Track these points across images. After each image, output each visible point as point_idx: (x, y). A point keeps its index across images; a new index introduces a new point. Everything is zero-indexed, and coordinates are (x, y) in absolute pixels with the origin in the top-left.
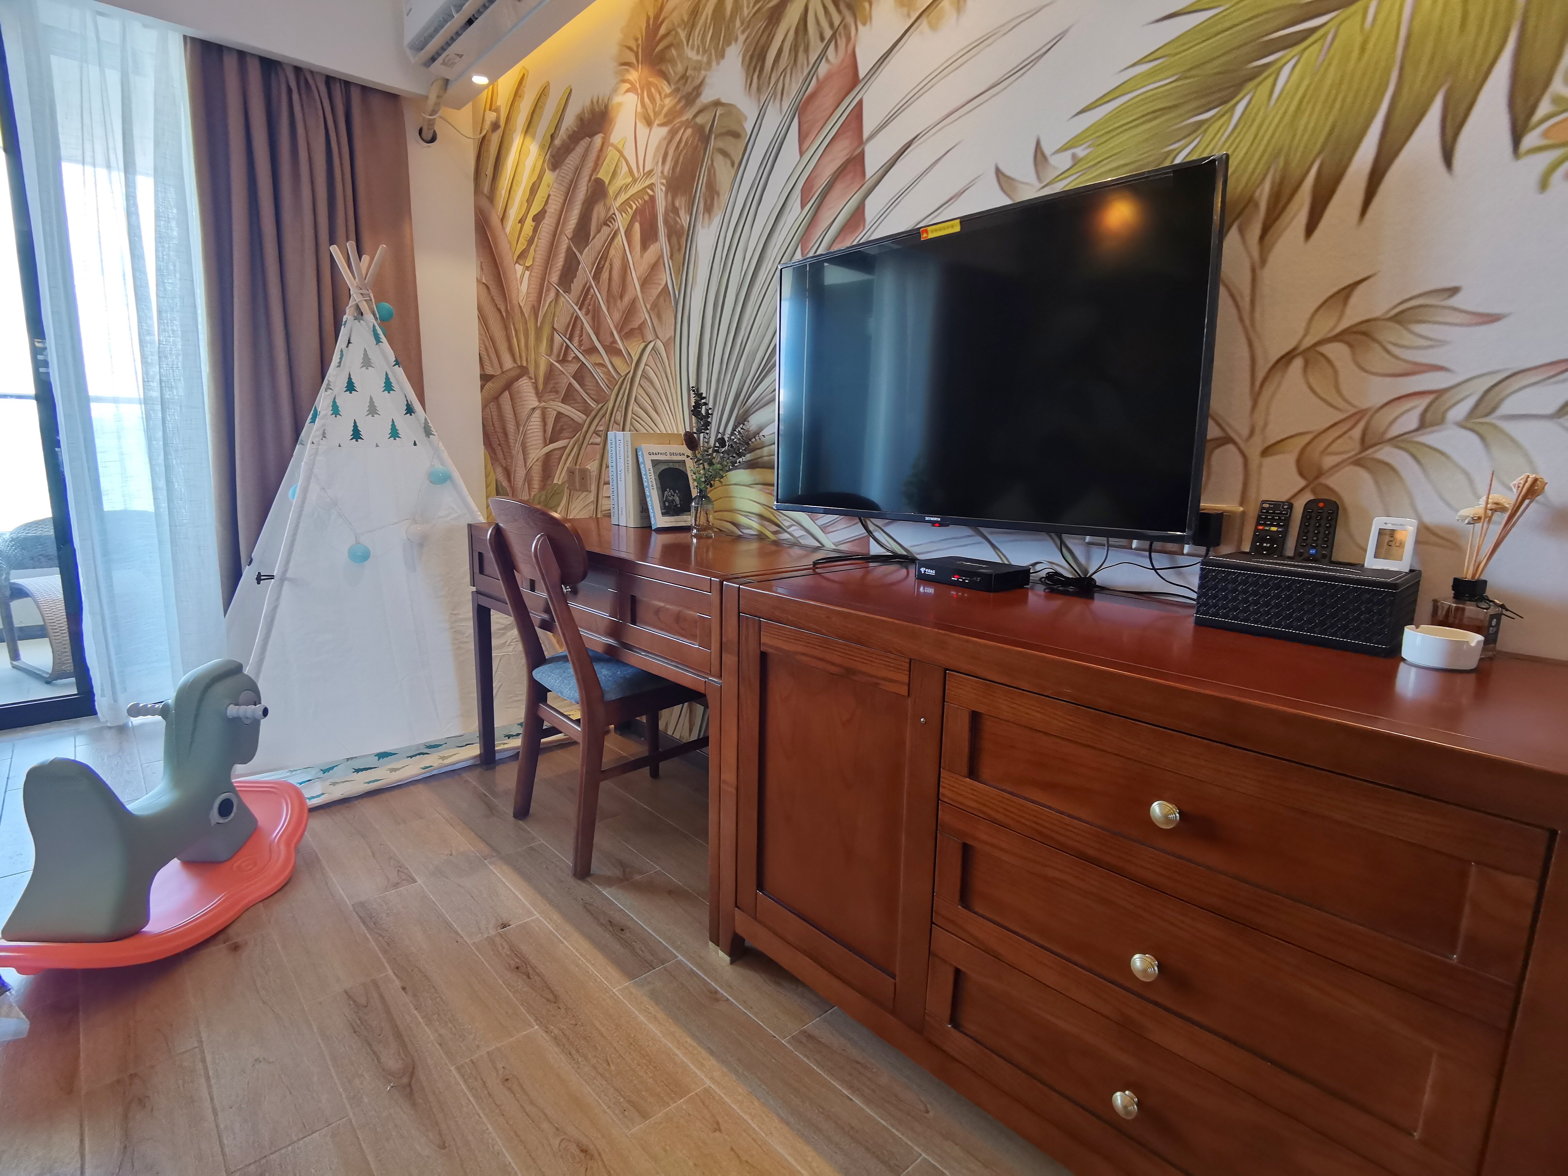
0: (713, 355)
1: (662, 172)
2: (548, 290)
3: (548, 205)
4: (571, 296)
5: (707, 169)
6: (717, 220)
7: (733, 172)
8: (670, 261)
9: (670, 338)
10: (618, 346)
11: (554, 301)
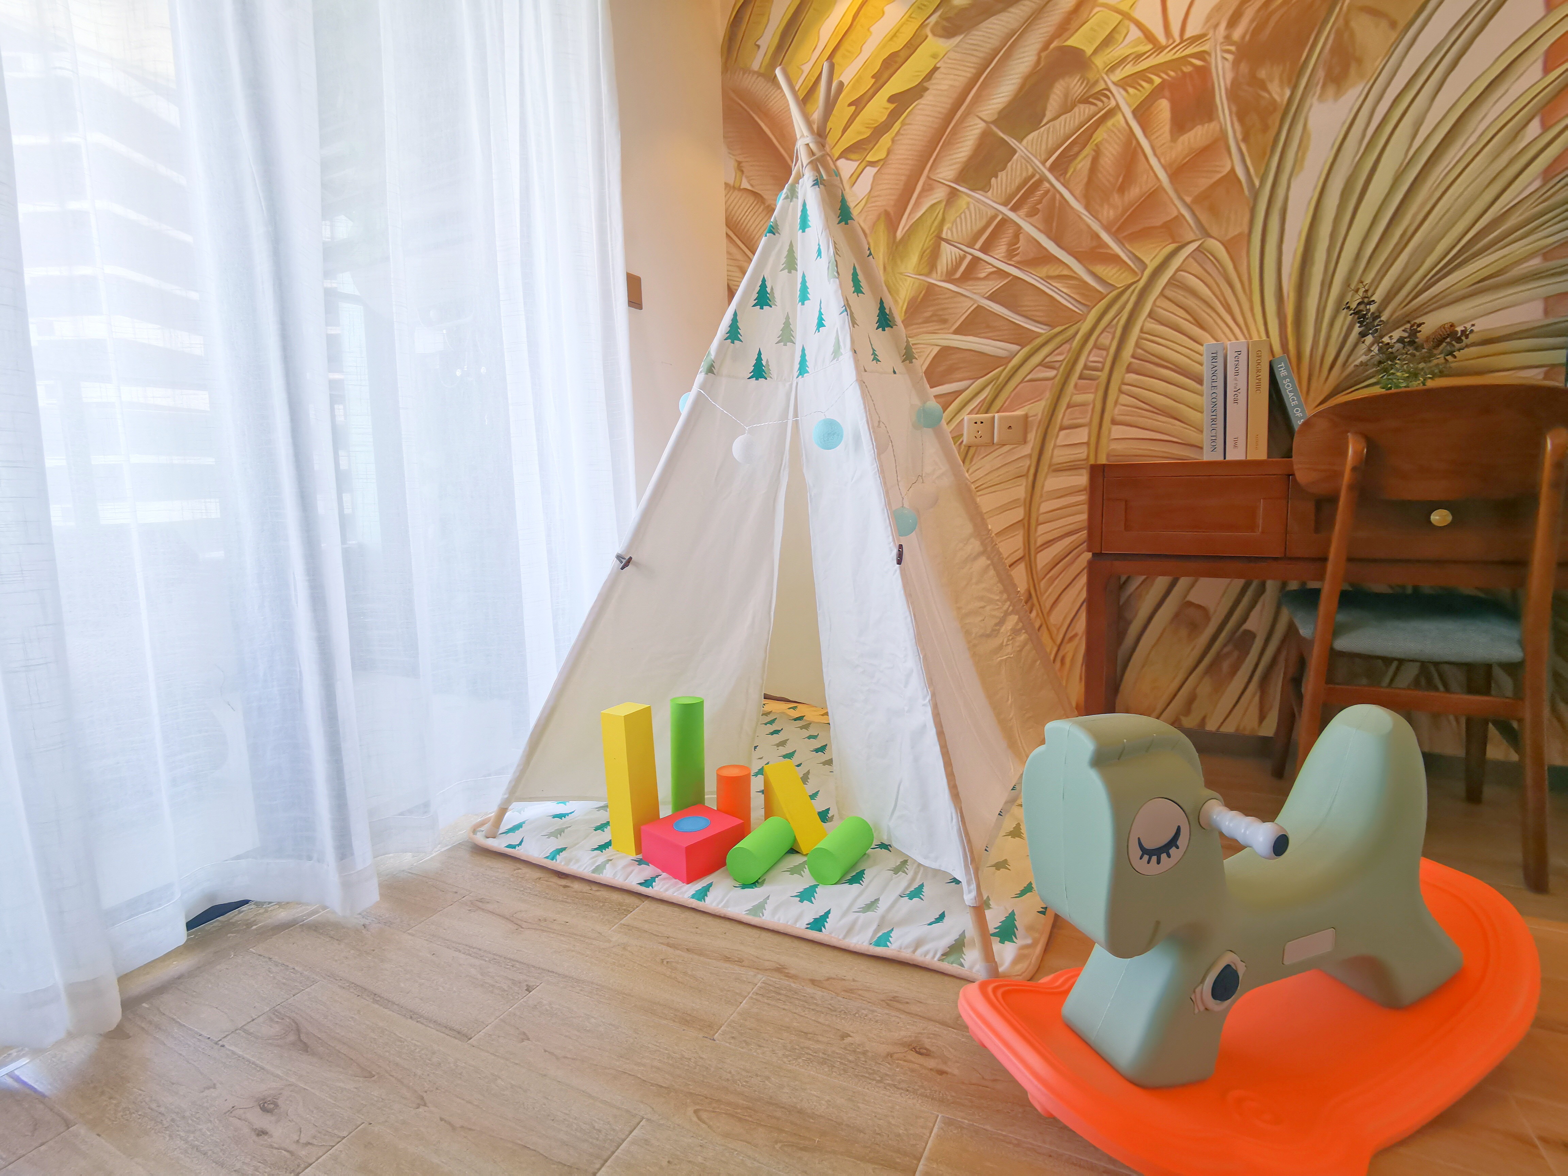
0: (1337, 249)
1: (1228, 38)
2: (928, 189)
3: (933, 81)
4: (989, 193)
5: (1334, 31)
6: (1353, 94)
7: (1394, 35)
8: (1243, 147)
9: (1240, 234)
10: (1109, 251)
11: (944, 203)
